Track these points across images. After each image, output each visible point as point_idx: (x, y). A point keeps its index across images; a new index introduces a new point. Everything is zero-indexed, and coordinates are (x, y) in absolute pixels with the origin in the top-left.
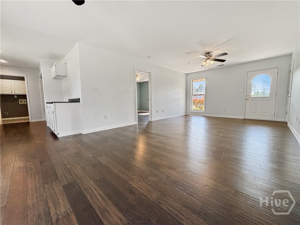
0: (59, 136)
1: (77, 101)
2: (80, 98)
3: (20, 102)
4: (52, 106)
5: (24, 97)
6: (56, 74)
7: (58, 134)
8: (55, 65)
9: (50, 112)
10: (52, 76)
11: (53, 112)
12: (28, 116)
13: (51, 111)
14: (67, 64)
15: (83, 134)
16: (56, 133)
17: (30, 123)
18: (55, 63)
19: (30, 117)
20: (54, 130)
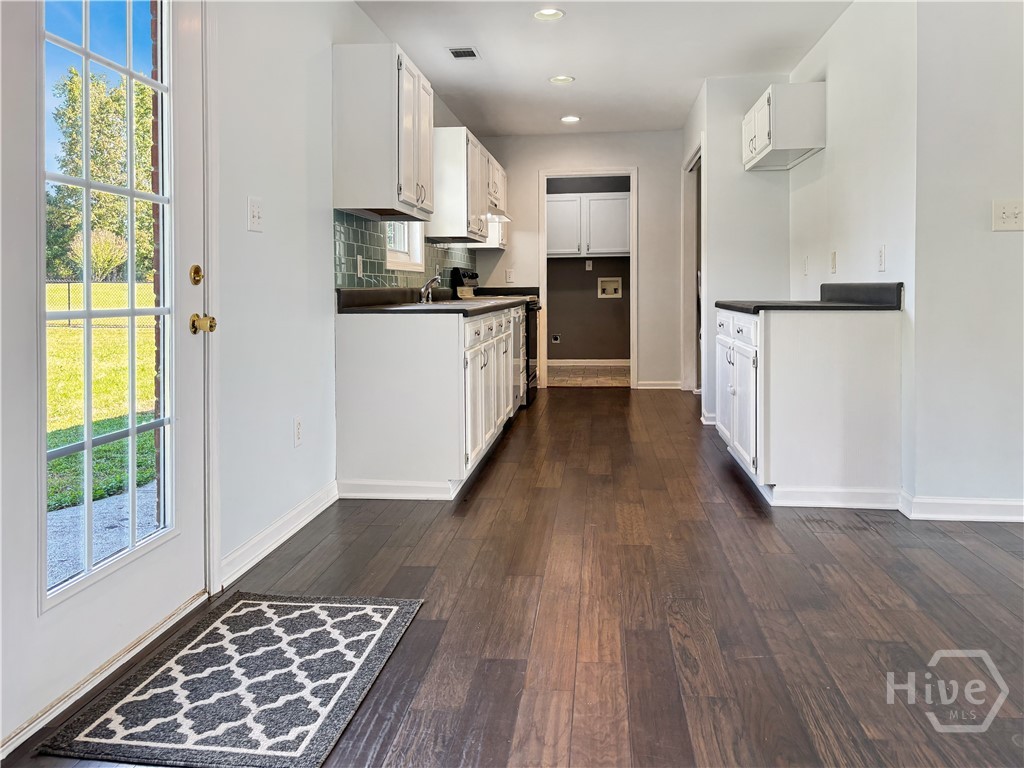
0: (774, 500)
1: (886, 298)
2: (901, 285)
3: (599, 291)
4: (753, 328)
5: (619, 266)
6: (770, 148)
7: (772, 486)
8: (769, 101)
9: (737, 359)
10: (746, 155)
11: (755, 362)
12: (628, 356)
13: (744, 355)
14: (829, 80)
15: (913, 516)
16: (760, 482)
17: (634, 397)
18: (769, 90)
19: (633, 362)
20: (755, 463)
